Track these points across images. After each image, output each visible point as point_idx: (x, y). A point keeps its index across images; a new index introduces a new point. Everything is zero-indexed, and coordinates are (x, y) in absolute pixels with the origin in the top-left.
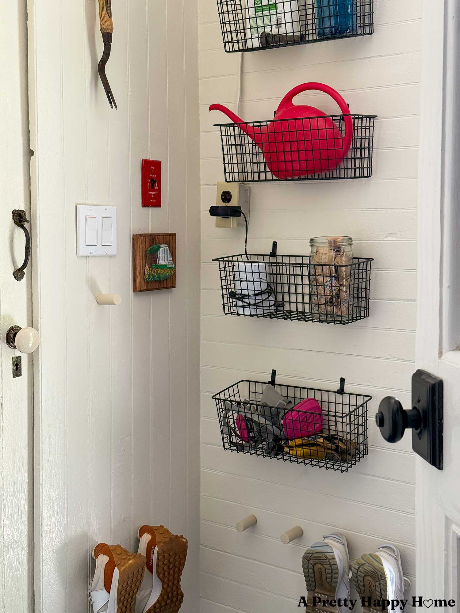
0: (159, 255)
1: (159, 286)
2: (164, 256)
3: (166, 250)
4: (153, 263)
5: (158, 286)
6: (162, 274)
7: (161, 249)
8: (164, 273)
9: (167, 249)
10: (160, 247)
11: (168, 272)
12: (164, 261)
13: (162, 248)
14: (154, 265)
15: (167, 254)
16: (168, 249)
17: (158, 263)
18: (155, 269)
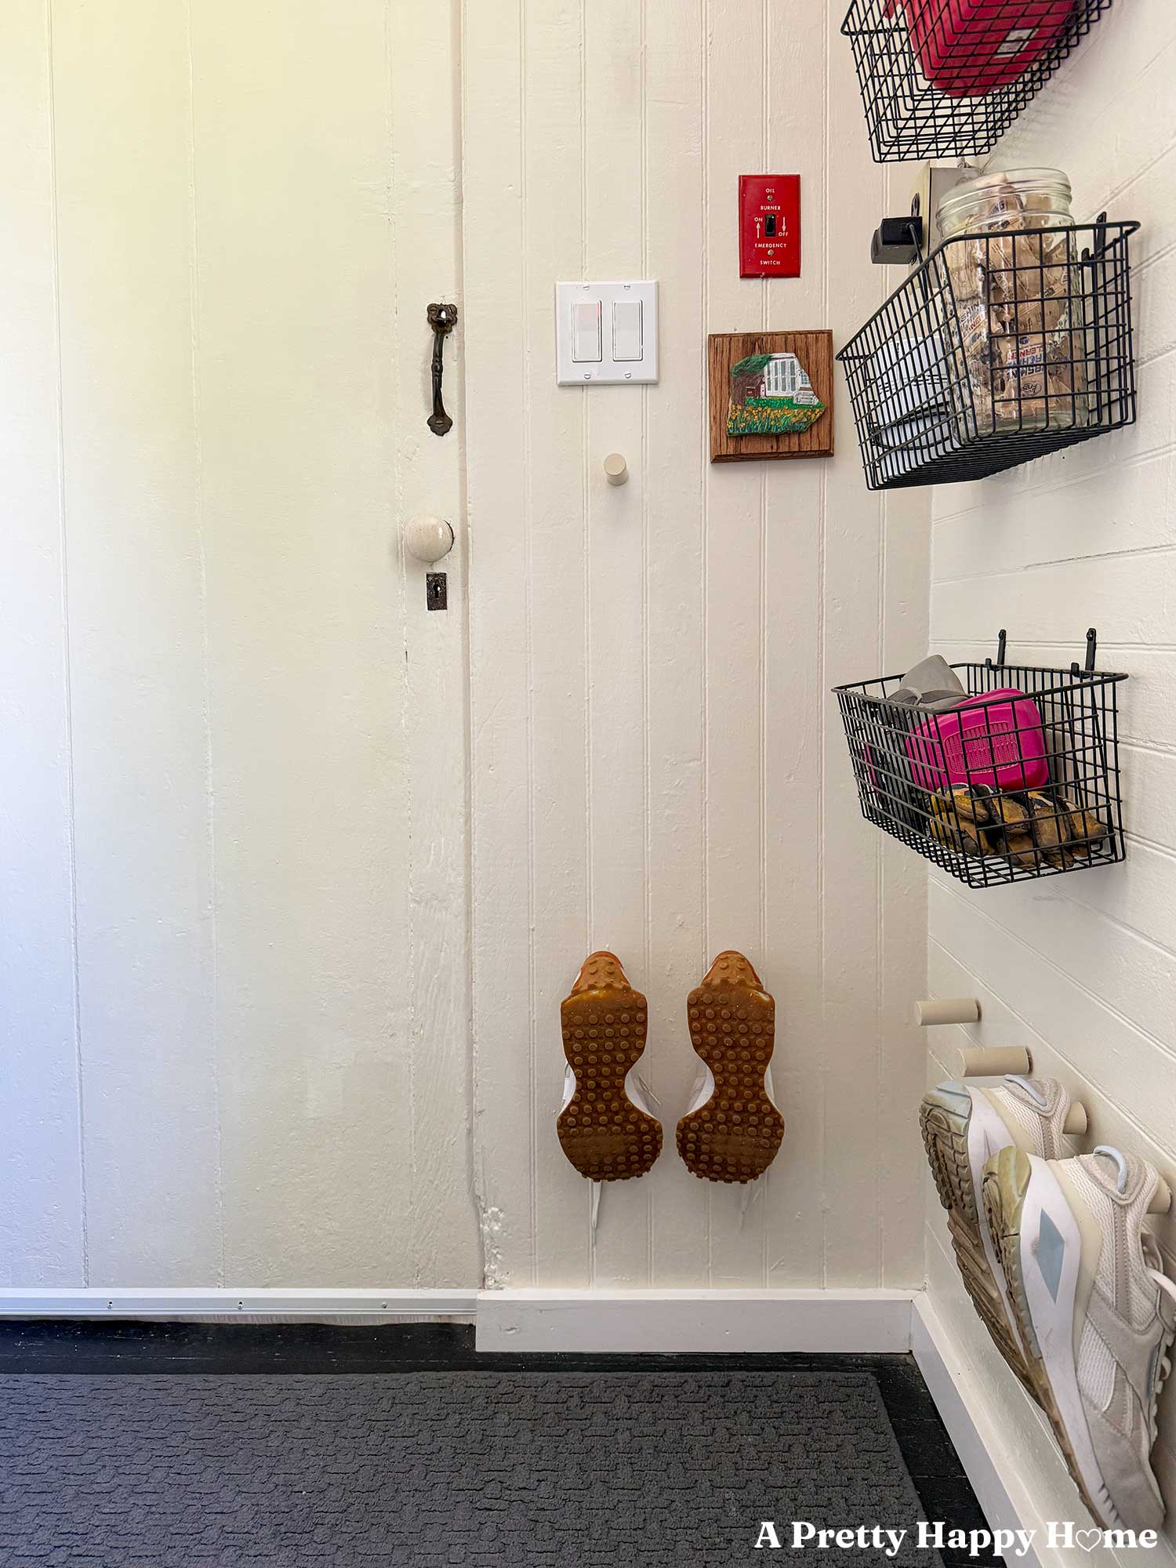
0: (766, 377)
1: (775, 447)
2: (784, 380)
3: (788, 365)
4: (748, 395)
5: (772, 447)
6: (777, 419)
7: (772, 364)
8: (782, 416)
9: (792, 363)
10: (770, 359)
11: (795, 416)
12: (784, 389)
13: (778, 361)
14: (750, 400)
15: (793, 373)
16: (796, 361)
17: (762, 393)
18: (755, 408)
